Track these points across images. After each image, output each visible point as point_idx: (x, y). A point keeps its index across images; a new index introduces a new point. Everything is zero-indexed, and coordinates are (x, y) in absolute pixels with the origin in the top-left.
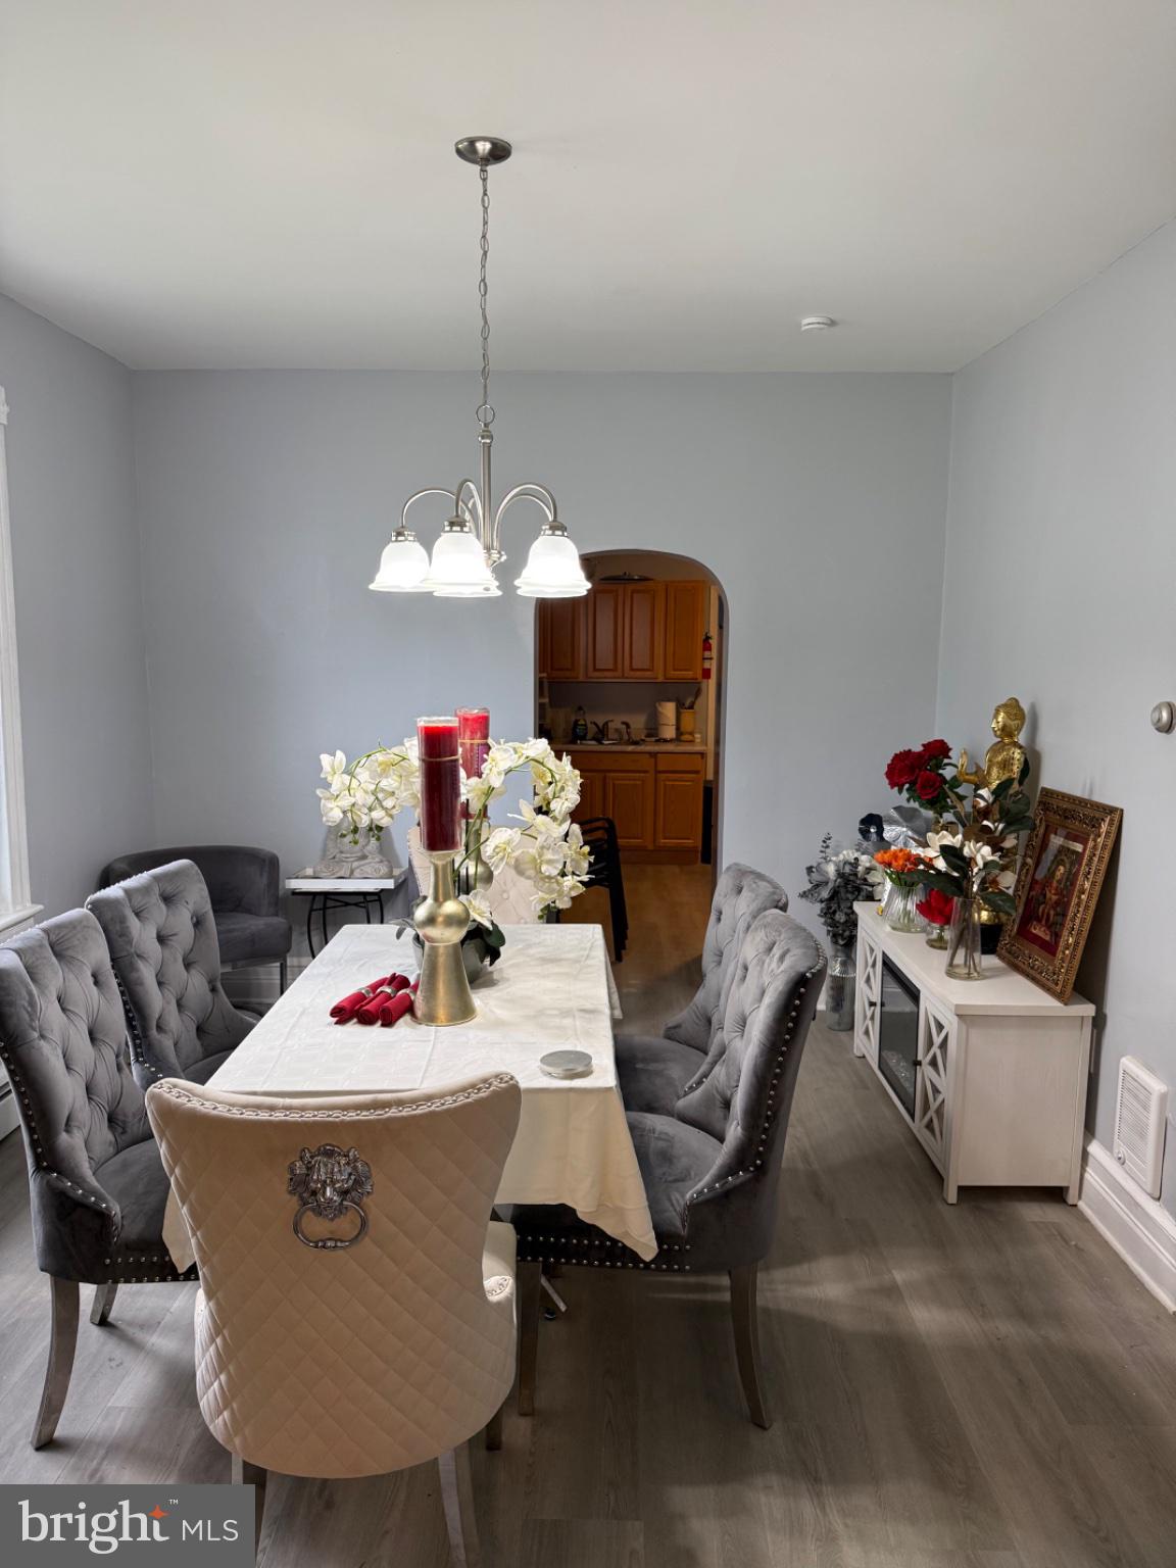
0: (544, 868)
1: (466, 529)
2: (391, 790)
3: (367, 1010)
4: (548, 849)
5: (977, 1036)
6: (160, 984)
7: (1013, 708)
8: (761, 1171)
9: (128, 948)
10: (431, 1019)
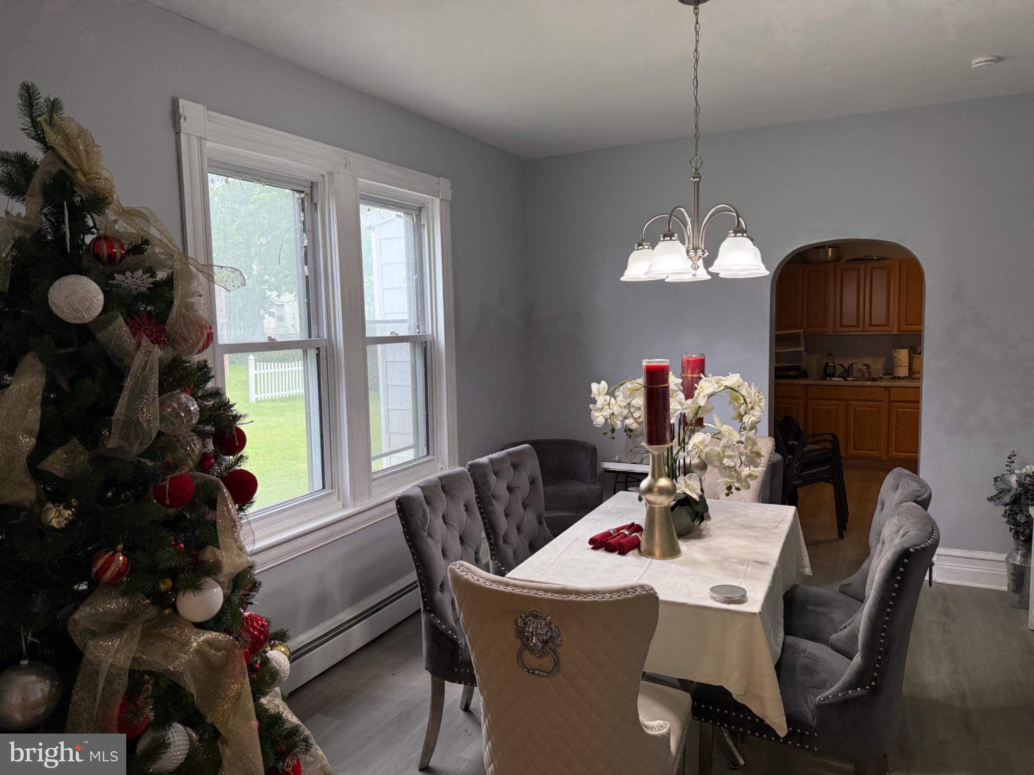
0: (725, 461)
1: (673, 238)
2: (638, 406)
3: (610, 543)
4: (729, 448)
6: (507, 515)
8: (875, 691)
9: (488, 492)
10: (650, 554)
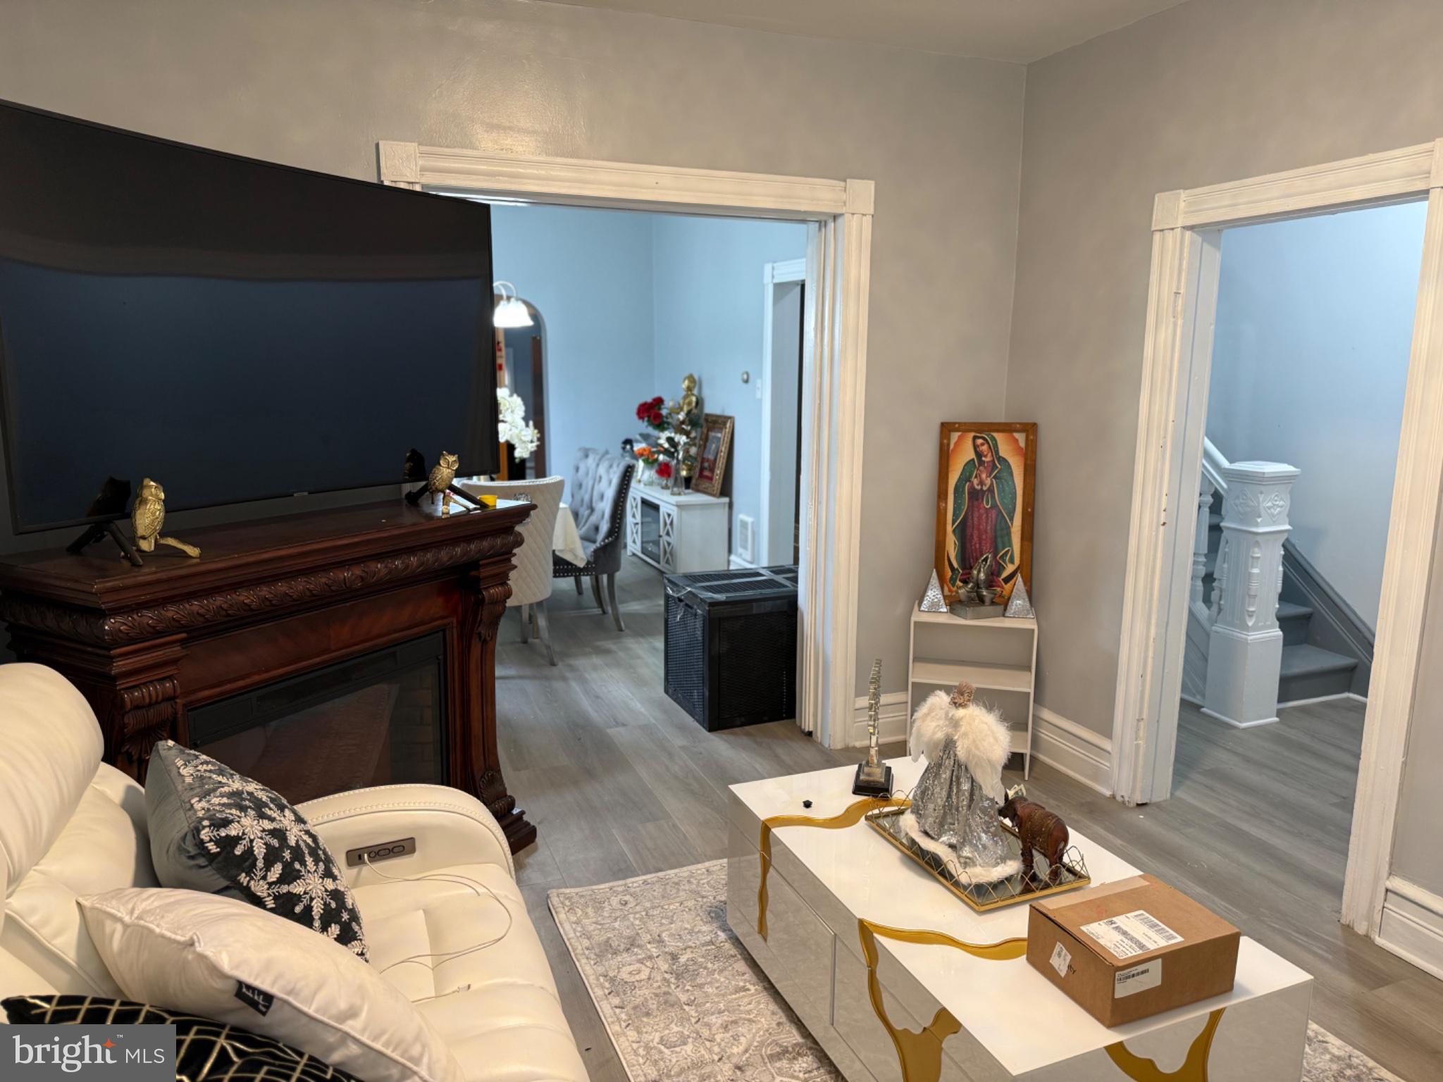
5: (684, 514)
7: (691, 378)
